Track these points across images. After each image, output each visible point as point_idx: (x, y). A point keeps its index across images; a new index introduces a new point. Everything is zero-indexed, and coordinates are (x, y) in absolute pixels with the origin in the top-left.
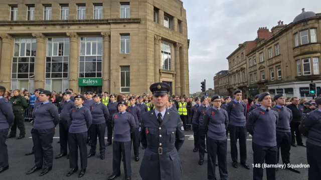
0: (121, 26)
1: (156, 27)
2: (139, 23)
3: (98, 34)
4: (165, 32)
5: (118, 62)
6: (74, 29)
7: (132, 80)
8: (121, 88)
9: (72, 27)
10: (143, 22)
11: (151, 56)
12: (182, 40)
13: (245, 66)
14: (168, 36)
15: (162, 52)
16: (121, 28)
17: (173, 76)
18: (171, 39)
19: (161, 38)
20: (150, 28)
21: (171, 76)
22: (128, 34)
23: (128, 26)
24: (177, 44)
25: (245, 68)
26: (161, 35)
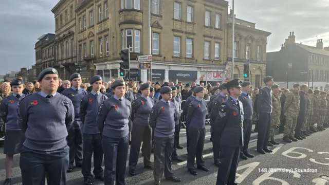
13: (73, 29)
25: (73, 34)
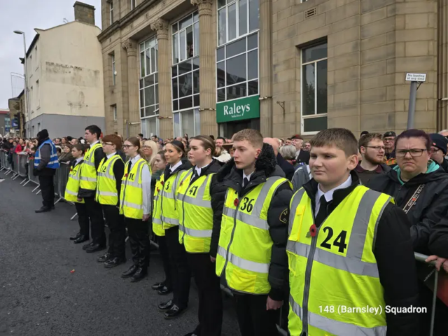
5: (291, 35)
7: (334, 86)
8: (302, 118)
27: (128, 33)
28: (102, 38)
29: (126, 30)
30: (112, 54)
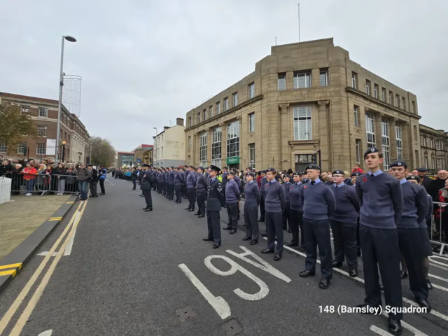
0: (248, 107)
1: (281, 95)
2: (261, 99)
3: (235, 120)
4: (295, 96)
5: (247, 141)
6: (223, 119)
7: (257, 156)
8: (250, 164)
9: (222, 118)
10: (265, 96)
11: (274, 129)
12: (328, 94)
14: (300, 98)
15: (296, 119)
16: (248, 109)
17: (315, 147)
18: (306, 100)
19: (288, 105)
20: (272, 99)
21: (312, 147)
22: (253, 113)
23: (253, 105)
24: (319, 103)
26: (289, 102)
27: (197, 130)
28: (186, 130)
29: (196, 129)
30: (190, 137)
